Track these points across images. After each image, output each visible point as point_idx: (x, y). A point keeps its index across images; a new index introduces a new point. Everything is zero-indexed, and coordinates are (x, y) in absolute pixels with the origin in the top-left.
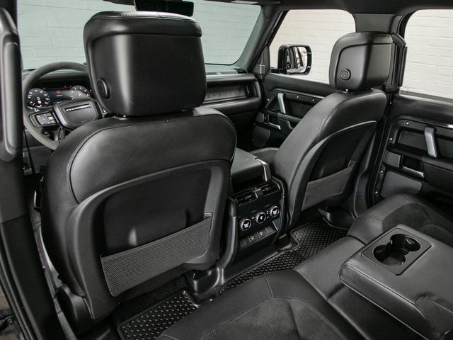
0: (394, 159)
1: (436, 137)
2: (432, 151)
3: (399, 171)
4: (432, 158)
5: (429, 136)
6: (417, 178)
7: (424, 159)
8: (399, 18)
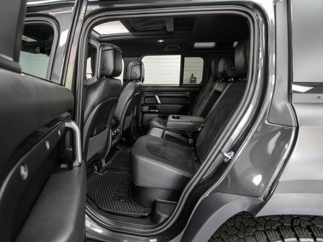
0: (146, 108)
1: (159, 97)
2: (159, 102)
3: (149, 112)
4: (159, 104)
5: (157, 97)
6: (156, 113)
7: (157, 105)
8: (140, 59)
